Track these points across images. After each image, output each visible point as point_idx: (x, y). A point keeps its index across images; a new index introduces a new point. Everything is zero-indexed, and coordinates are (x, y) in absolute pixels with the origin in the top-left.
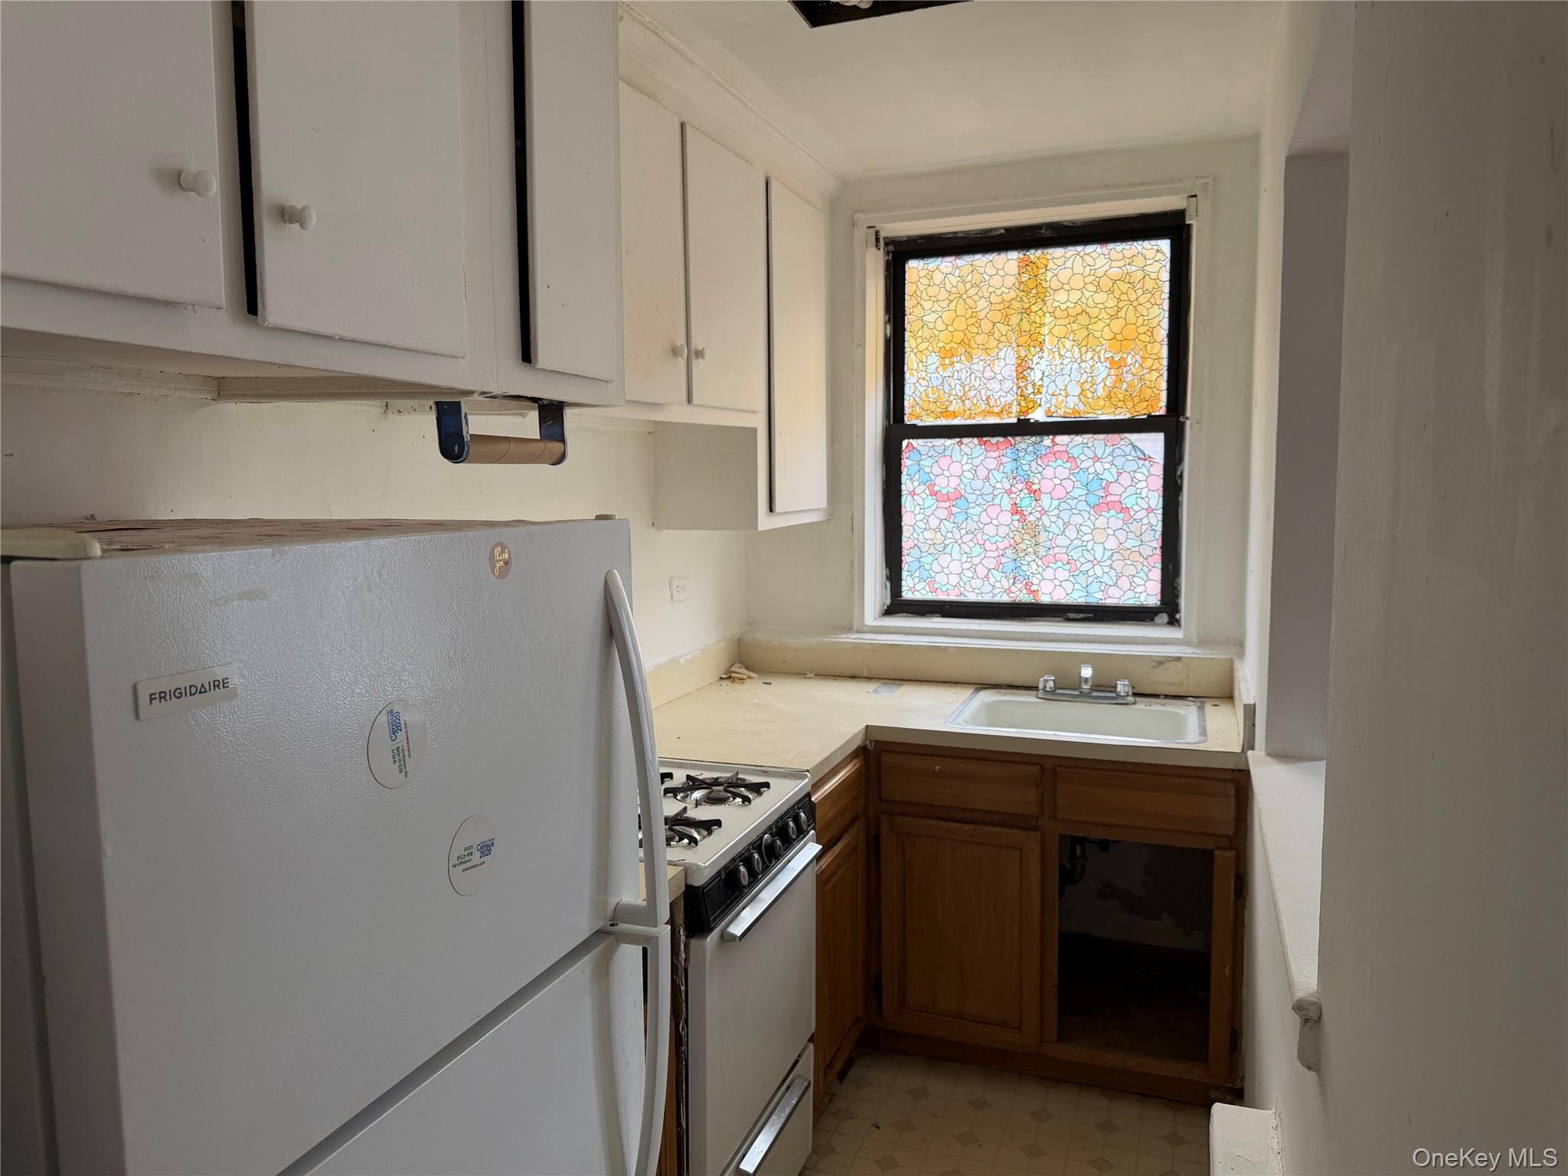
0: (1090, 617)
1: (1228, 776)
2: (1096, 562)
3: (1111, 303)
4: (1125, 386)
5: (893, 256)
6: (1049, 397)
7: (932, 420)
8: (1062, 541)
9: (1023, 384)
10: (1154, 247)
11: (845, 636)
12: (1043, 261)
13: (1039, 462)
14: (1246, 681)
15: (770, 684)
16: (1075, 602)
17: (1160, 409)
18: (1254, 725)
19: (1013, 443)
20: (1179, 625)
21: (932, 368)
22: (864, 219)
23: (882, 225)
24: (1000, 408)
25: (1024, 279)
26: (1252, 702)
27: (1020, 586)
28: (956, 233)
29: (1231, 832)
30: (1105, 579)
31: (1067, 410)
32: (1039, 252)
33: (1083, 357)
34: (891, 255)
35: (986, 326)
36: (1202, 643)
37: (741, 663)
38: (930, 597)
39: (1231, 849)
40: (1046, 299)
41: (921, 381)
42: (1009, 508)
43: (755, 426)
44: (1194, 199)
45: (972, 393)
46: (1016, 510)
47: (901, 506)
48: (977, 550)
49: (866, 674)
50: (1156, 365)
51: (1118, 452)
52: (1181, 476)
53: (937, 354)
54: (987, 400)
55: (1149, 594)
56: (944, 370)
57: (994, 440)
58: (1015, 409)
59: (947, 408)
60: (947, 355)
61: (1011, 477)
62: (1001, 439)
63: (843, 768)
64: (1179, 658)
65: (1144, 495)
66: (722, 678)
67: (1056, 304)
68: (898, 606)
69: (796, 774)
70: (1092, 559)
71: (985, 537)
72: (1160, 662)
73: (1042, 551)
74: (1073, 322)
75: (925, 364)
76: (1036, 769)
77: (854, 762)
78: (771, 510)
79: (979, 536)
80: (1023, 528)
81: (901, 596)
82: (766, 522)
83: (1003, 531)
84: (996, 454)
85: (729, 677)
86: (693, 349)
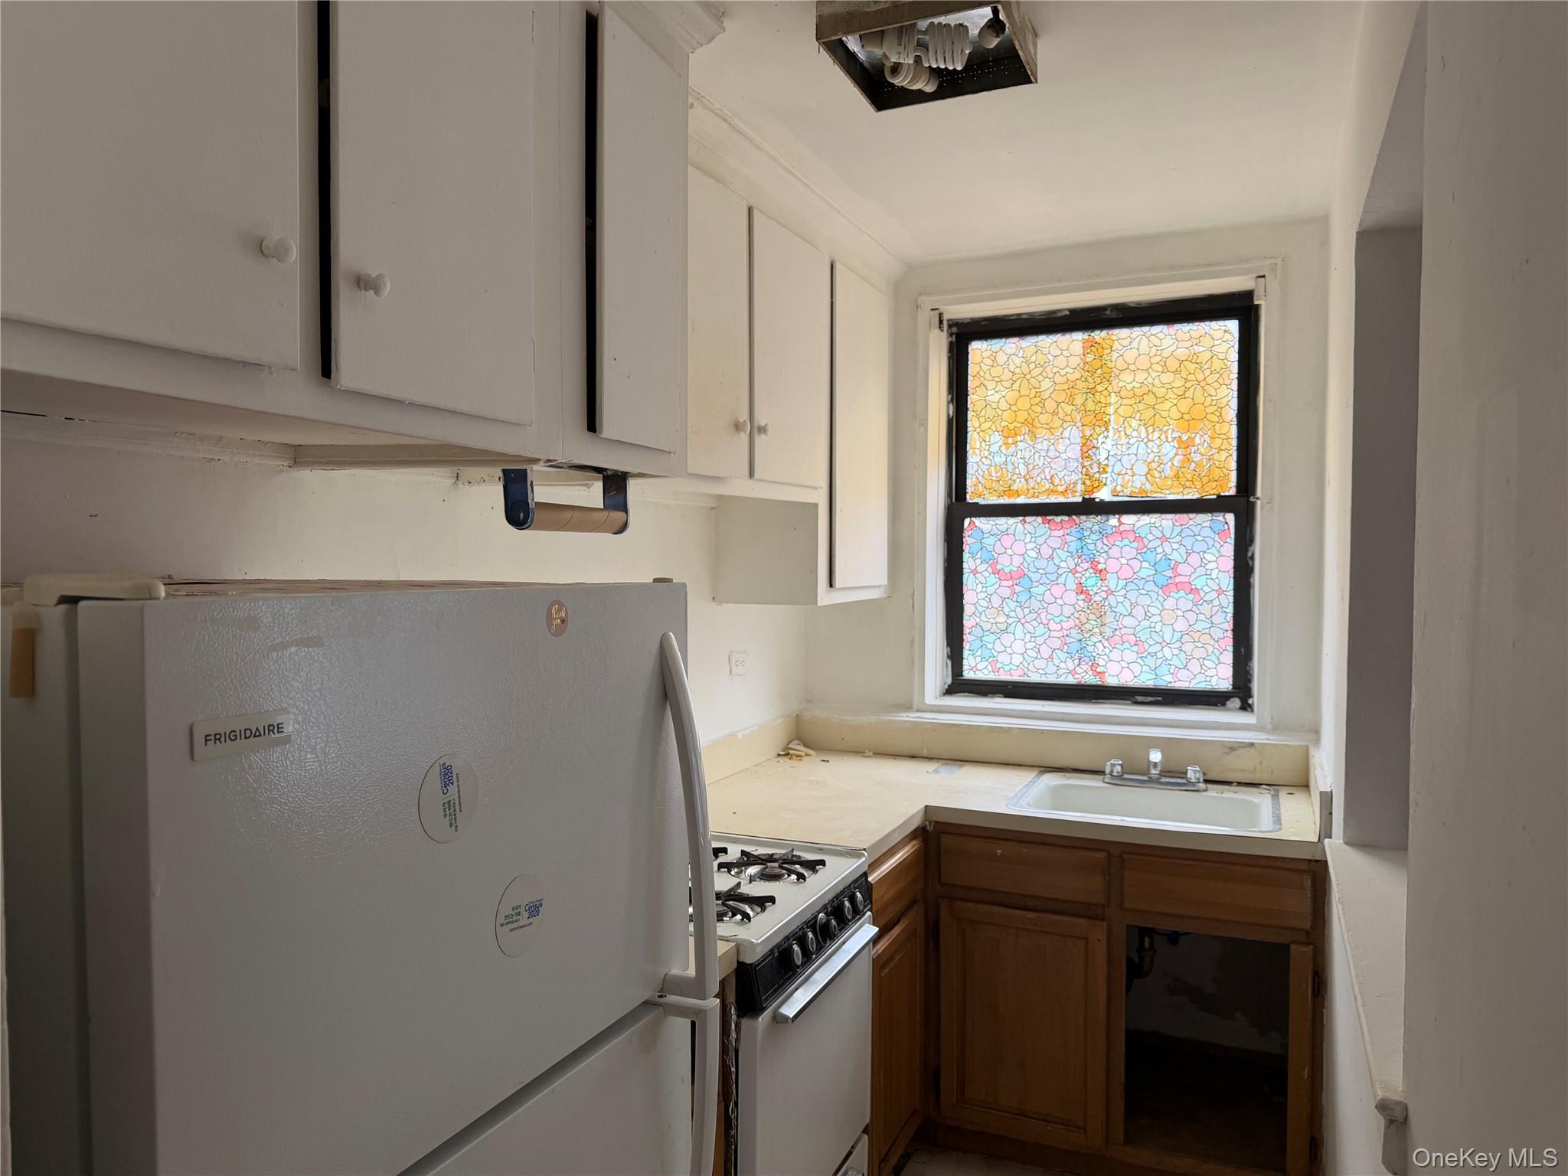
0: (1158, 700)
1: (1304, 867)
2: (1164, 644)
3: (1179, 383)
4: (1193, 465)
5: (956, 338)
6: (1115, 477)
7: (995, 498)
8: (1128, 621)
9: (1089, 463)
10: (1221, 328)
11: (904, 715)
12: (1108, 341)
13: (1105, 542)
14: (1322, 769)
15: (828, 761)
16: (1143, 685)
17: (1230, 489)
18: (1331, 814)
19: (1078, 523)
20: (1252, 711)
21: (995, 448)
22: (928, 302)
23: (945, 307)
24: (1064, 487)
25: (1088, 360)
26: (1329, 790)
27: (1085, 667)
28: (1020, 314)
29: (1307, 925)
30: (1175, 662)
31: (1134, 490)
32: (1104, 333)
33: (1150, 437)
34: (954, 336)
35: (1050, 406)
36: (1275, 729)
37: (798, 739)
38: (992, 677)
39: (1307, 944)
40: (1112, 379)
41: (984, 460)
42: (1074, 587)
43: (816, 502)
44: (1263, 279)
45: (1037, 472)
46: (1081, 590)
47: (962, 584)
48: (1041, 630)
49: (925, 753)
50: (1225, 445)
51: (1187, 532)
52: (1252, 558)
53: (1001, 433)
54: (1051, 479)
55: (1221, 678)
56: (1007, 449)
57: (1058, 519)
58: (1080, 487)
59: (1010, 487)
60: (1010, 434)
61: (1076, 556)
62: (1066, 518)
63: (901, 849)
64: (1252, 744)
65: (1214, 576)
66: (779, 755)
67: (1121, 384)
68: (959, 685)
69: (854, 853)
70: (1161, 640)
71: (1049, 617)
72: (1233, 748)
73: (1108, 632)
74: (1140, 402)
75: (988, 443)
76: (1102, 855)
77: (914, 842)
78: (831, 586)
79: (1043, 616)
80: (1088, 608)
81: (962, 676)
82: (825, 597)
83: (1067, 611)
84: (1061, 533)
85: (786, 753)
86: (756, 425)
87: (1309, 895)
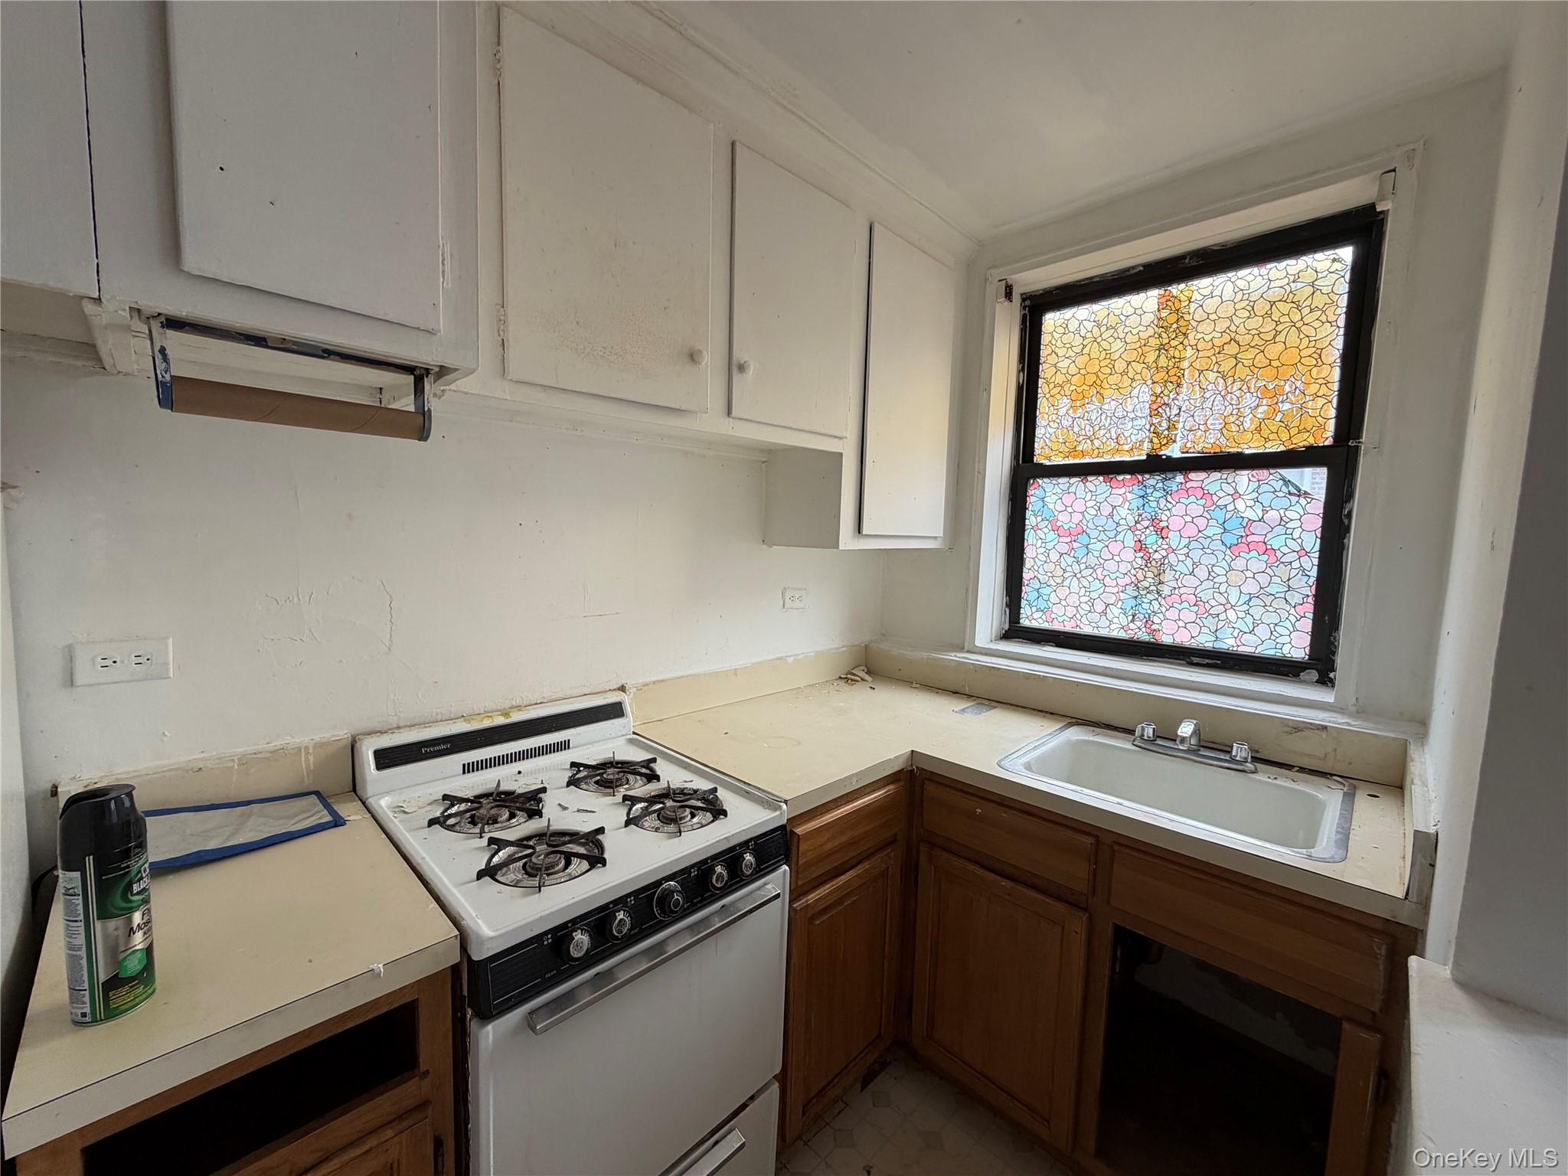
0: (1218, 664)
2: (1228, 605)
3: (1269, 326)
4: (1280, 416)
5: (1029, 310)
6: (1185, 433)
7: (1061, 459)
8: (1191, 581)
9: (1157, 421)
10: (1330, 257)
11: (953, 655)
12: (1186, 293)
13: (1169, 499)
15: (874, 689)
16: (1201, 646)
17: (1326, 436)
18: (1433, 866)
19: (1140, 479)
20: (1333, 686)
21: (1062, 412)
22: (997, 274)
23: (1013, 276)
24: (1130, 445)
25: (1163, 315)
26: (1432, 830)
27: (1139, 624)
28: (1092, 278)
30: (1240, 624)
31: (1206, 445)
32: (1182, 286)
33: (1229, 389)
34: (1027, 309)
35: (1120, 366)
36: (1360, 712)
37: (866, 666)
38: (1046, 626)
40: (1188, 331)
41: (1051, 424)
42: (1132, 544)
43: (841, 451)
44: (1393, 173)
45: (1102, 432)
46: (1140, 546)
47: (1024, 539)
48: (1097, 584)
50: (1324, 390)
51: (1265, 488)
52: (1349, 515)
53: (1069, 397)
54: (1117, 438)
55: (1297, 646)
56: (1075, 412)
57: (1120, 478)
58: (1146, 446)
59: (1075, 447)
60: (1079, 399)
61: (1137, 514)
62: (1129, 477)
64: (1325, 728)
65: (1296, 535)
66: (840, 678)
67: (1199, 336)
68: (1015, 631)
70: (1224, 601)
71: (1105, 573)
72: (1298, 728)
73: (1166, 591)
74: (1219, 353)
75: (1055, 408)
76: (1090, 840)
77: (891, 787)
78: (859, 533)
79: (1099, 571)
80: (1146, 566)
81: (1019, 623)
82: (847, 540)
83: (1124, 568)
84: (1123, 490)
85: (848, 678)
86: (735, 361)
87: (1382, 968)
